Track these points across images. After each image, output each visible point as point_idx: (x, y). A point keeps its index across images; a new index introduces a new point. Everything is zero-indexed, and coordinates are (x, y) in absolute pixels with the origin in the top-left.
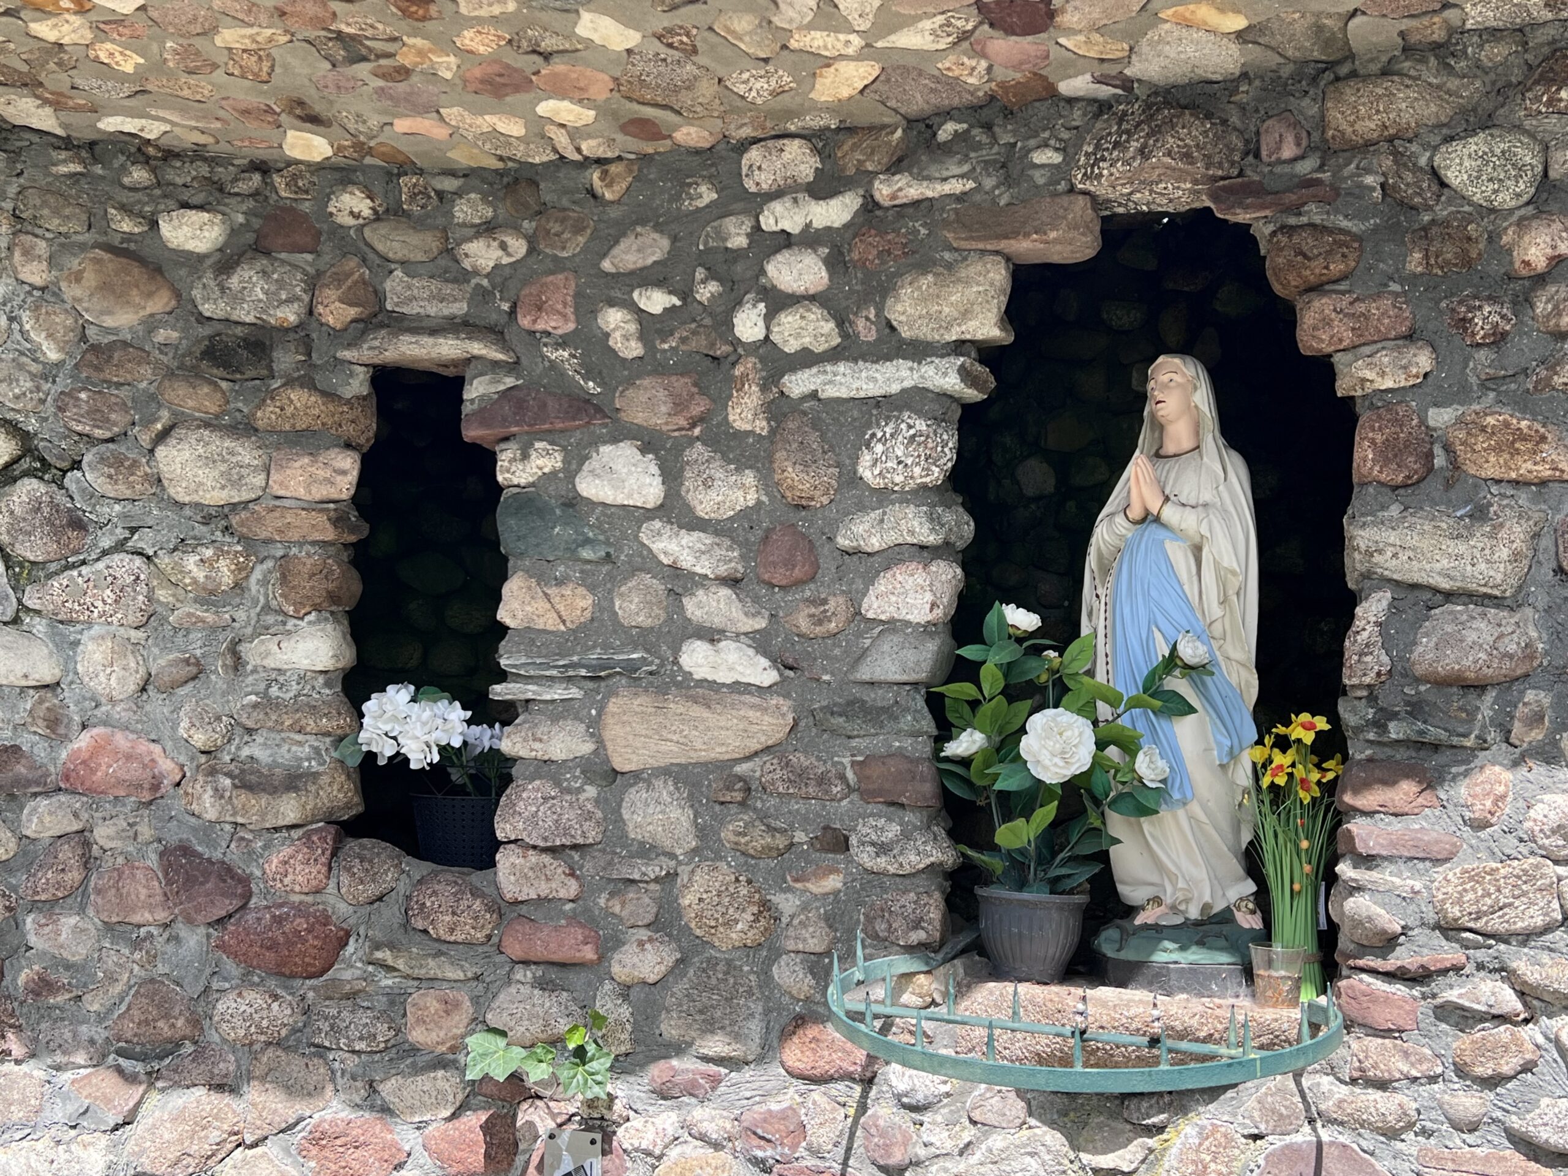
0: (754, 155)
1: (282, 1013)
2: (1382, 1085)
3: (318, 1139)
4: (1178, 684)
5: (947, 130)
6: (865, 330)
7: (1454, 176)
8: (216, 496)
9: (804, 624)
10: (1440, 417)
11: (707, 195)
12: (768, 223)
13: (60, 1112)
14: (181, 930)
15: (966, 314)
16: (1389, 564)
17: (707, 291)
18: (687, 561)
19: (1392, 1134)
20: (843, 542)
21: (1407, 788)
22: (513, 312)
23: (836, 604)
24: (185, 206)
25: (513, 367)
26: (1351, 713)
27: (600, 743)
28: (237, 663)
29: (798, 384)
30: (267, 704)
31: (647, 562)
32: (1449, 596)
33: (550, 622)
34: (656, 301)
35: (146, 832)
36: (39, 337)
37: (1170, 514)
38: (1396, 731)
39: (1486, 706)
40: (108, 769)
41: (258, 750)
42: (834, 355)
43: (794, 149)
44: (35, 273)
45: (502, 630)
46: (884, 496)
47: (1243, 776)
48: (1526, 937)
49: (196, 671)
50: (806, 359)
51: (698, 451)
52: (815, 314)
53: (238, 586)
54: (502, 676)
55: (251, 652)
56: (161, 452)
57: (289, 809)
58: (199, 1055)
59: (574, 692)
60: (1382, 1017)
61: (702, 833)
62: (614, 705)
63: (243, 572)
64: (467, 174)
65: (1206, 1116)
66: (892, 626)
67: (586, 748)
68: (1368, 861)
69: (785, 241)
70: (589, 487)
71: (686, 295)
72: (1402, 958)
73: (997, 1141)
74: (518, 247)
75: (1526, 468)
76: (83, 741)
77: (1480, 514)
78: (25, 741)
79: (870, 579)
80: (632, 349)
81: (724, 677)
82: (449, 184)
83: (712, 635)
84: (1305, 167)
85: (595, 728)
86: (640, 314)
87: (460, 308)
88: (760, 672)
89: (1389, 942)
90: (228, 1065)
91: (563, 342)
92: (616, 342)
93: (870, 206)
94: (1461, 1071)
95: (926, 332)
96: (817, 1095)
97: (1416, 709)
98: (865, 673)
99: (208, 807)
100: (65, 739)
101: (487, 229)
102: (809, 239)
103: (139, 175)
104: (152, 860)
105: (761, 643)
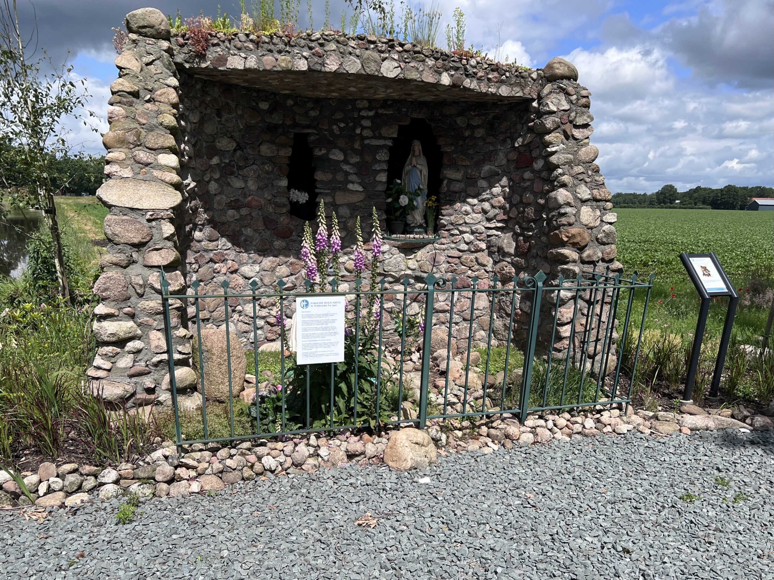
0: (358, 102)
1: (284, 244)
2: (444, 244)
3: (291, 264)
4: (418, 192)
5: (389, 102)
6: (377, 134)
7: (458, 122)
8: (269, 155)
9: (367, 181)
10: (454, 156)
11: (350, 107)
12: (361, 114)
13: (251, 261)
14: (266, 231)
15: (393, 134)
16: (448, 176)
17: (351, 124)
18: (348, 170)
19: (444, 250)
20: (373, 168)
21: (448, 206)
22: (318, 124)
23: (372, 178)
24: (263, 101)
25: (317, 134)
26: (442, 196)
27: (334, 200)
28: (273, 185)
29: (367, 142)
30: (278, 192)
31: (342, 170)
32: (454, 180)
33: (325, 179)
34: (342, 125)
35: (260, 214)
36: (240, 124)
37: (418, 166)
38: (448, 198)
39: (458, 195)
40: (254, 203)
41: (277, 200)
42: (372, 138)
43: (365, 101)
44: (240, 112)
45: (316, 180)
46: (380, 162)
47: (425, 205)
48: (460, 225)
49: (267, 186)
50: (367, 138)
51: (349, 151)
52: (369, 130)
53: (272, 171)
54: (316, 188)
55: (275, 183)
56: (261, 147)
57: (284, 210)
58: (271, 251)
59: (329, 191)
60: (444, 236)
61: (351, 214)
62: (337, 194)
63: (273, 169)
64: (309, 98)
65: (423, 250)
66: (380, 182)
67: (331, 200)
68: (443, 216)
69: (363, 117)
70: (332, 157)
71: (347, 124)
72: (447, 228)
73: (395, 256)
74: (318, 112)
75: (464, 164)
76: (250, 198)
77: (458, 170)
78: (240, 198)
79: (377, 174)
80: (338, 133)
81: (354, 189)
82: (306, 100)
83: (353, 183)
84: (440, 117)
85: (333, 197)
86: (339, 127)
87: (308, 123)
88: (360, 189)
89: (445, 226)
90: (276, 253)
91: (326, 131)
92: (335, 131)
93: (377, 113)
94: (452, 242)
95: (386, 135)
96: (368, 252)
97: (450, 196)
98: (376, 189)
99: (271, 210)
100: (246, 198)
101: (313, 109)
102: (368, 118)
103: (255, 94)
104: (261, 219)
105: (360, 184)
